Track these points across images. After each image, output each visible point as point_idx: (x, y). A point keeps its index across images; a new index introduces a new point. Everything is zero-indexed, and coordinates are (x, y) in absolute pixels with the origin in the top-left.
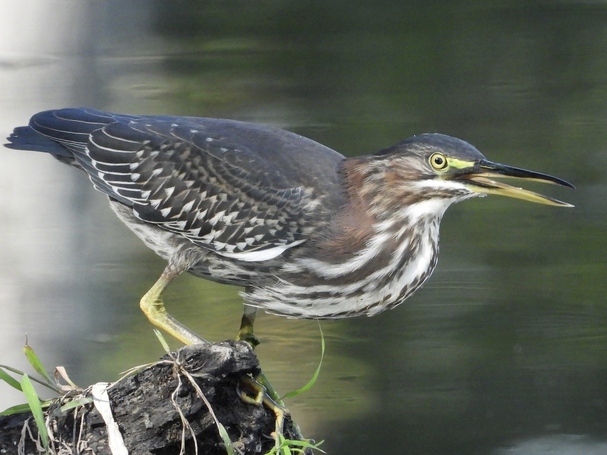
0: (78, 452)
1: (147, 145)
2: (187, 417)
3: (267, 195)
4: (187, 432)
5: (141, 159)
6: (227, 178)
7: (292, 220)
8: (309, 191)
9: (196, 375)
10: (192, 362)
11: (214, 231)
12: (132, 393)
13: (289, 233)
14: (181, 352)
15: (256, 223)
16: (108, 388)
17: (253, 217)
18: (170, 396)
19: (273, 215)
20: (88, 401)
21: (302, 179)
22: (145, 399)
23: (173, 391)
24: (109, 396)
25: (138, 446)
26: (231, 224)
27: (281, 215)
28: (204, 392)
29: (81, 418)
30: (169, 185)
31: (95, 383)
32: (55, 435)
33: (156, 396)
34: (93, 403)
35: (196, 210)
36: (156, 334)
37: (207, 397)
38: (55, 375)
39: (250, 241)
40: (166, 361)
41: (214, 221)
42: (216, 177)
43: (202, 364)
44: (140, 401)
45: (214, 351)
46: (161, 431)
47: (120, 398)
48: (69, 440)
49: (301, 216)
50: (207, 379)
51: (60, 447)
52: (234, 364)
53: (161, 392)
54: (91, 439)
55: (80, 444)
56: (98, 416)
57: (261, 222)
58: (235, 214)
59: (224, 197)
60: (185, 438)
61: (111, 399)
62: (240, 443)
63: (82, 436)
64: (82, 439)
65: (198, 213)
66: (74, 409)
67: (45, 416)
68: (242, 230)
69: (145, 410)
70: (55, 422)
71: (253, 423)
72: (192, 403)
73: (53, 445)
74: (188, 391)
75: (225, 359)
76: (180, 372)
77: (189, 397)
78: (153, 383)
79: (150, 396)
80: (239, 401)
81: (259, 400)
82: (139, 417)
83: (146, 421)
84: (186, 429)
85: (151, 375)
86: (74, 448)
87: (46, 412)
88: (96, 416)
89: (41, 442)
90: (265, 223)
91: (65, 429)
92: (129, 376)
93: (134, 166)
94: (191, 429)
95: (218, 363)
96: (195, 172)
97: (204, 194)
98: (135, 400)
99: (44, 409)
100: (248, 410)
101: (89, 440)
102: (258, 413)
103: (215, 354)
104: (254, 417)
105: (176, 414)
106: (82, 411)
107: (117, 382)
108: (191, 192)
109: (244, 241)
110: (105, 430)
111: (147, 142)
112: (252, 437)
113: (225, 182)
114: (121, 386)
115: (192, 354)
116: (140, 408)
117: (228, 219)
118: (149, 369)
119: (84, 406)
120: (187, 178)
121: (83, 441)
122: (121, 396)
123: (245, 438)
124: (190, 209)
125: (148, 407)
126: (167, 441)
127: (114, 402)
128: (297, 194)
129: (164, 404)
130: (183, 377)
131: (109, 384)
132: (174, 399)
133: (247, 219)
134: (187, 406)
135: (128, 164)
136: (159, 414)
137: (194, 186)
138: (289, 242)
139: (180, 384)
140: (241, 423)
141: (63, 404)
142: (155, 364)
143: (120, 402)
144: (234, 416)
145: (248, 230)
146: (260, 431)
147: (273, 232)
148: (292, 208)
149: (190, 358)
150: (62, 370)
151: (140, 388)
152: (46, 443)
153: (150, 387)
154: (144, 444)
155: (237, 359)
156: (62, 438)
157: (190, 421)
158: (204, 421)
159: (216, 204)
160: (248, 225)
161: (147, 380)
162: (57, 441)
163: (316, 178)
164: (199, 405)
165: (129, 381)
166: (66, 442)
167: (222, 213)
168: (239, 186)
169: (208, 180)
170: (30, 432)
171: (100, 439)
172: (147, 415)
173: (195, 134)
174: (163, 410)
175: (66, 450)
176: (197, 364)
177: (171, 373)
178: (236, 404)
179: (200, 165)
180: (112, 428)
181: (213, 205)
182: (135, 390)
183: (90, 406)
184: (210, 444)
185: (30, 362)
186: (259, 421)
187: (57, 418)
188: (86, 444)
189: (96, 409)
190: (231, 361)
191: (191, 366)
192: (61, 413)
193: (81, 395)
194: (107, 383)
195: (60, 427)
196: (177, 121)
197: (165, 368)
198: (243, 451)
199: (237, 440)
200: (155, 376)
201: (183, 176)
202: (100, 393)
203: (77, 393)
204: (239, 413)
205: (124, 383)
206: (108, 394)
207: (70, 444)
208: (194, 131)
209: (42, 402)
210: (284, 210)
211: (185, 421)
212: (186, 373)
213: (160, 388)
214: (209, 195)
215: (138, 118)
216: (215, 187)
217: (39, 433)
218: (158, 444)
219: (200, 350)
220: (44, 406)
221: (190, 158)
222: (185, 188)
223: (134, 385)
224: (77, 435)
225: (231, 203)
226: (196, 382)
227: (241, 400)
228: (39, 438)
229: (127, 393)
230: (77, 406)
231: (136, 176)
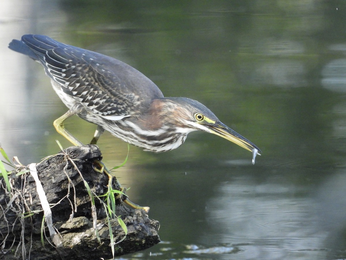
0: (24, 194)
1: (71, 62)
2: (70, 178)
3: (119, 95)
4: (71, 184)
5: (67, 68)
6: (102, 84)
7: (128, 107)
8: (137, 97)
9: (74, 160)
10: (73, 154)
11: (94, 105)
12: (47, 168)
13: (126, 111)
14: (68, 150)
15: (113, 106)
16: (36, 166)
17: (112, 103)
18: (63, 169)
19: (121, 103)
20: (27, 171)
21: (134, 91)
22: (52, 170)
23: (64, 167)
24: (37, 169)
25: (50, 191)
26: (102, 104)
27: (124, 104)
28: (78, 167)
29: (24, 179)
30: (77, 82)
31: (30, 164)
32: (13, 186)
33: (57, 169)
34: (30, 172)
35: (88, 95)
36: (57, 142)
37: (79, 169)
38: (13, 160)
39: (109, 112)
40: (61, 154)
41: (95, 101)
42: (98, 83)
43: (77, 155)
44: (50, 171)
45: (82, 149)
46: (59, 184)
47: (41, 170)
48: (19, 188)
49: (133, 106)
50: (79, 161)
51: (16, 192)
52: (91, 155)
53: (59, 167)
54: (29, 188)
55: (24, 190)
56: (32, 178)
57: (115, 105)
58: (104, 100)
59: (101, 92)
60: (70, 187)
61: (37, 170)
62: (94, 189)
63: (25, 186)
64: (25, 188)
65: (88, 97)
66: (22, 175)
67: (9, 178)
68: (106, 107)
69: (52, 175)
70: (13, 181)
71: (99, 180)
72: (73, 172)
73: (12, 191)
74: (71, 167)
75: (87, 153)
76: (67, 159)
77: (71, 169)
78: (55, 163)
79: (54, 169)
80: (93, 171)
81: (102, 171)
82: (50, 178)
83: (53, 180)
84: (70, 183)
85: (55, 160)
86: (21, 192)
87: (9, 177)
88: (31, 178)
89: (7, 189)
90: (117, 106)
91: (18, 184)
92: (45, 160)
93: (64, 70)
94: (72, 183)
95: (84, 154)
96: (89, 79)
97: (92, 89)
98: (48, 171)
99: (9, 175)
100: (97, 175)
101: (28, 188)
102: (101, 176)
103: (82, 150)
104: (100, 178)
105: (66, 177)
106: (25, 175)
107: (40, 163)
108: (86, 87)
109: (107, 112)
110: (35, 184)
111: (71, 61)
112: (99, 186)
113: (101, 86)
114: (42, 165)
115: (73, 151)
116: (50, 174)
117: (101, 102)
118: (54, 157)
119: (26, 174)
120: (86, 81)
121: (26, 189)
122: (42, 169)
123: (96, 187)
124: (85, 94)
125: (54, 174)
126: (62, 188)
127: (39, 172)
128: (132, 96)
129: (60, 172)
130: (69, 161)
131: (37, 164)
132: (65, 170)
133: (109, 103)
134: (71, 173)
135: (61, 69)
136: (58, 177)
137: (88, 85)
138: (126, 115)
139: (67, 163)
140: (94, 180)
141: (17, 173)
142: (56, 155)
143: (41, 172)
144: (91, 177)
145: (109, 108)
146: (102, 184)
147: (120, 110)
148: (129, 102)
149: (72, 152)
150: (16, 158)
151: (50, 166)
152: (9, 190)
153: (54, 165)
154: (52, 190)
155: (92, 152)
156: (17, 188)
157: (72, 180)
158: (78, 180)
159: (97, 94)
160: (109, 106)
161: (53, 162)
162: (14, 189)
163: (141, 92)
164: (76, 173)
165: (45, 163)
166: (18, 189)
167: (99, 99)
168: (107, 89)
169: (95, 84)
170: (2, 185)
171: (33, 188)
172: (53, 177)
173: (92, 61)
174: (60, 175)
175: (18, 193)
176: (75, 155)
177: (64, 159)
178: (92, 172)
179: (92, 76)
180: (38, 183)
181: (95, 94)
182: (48, 166)
183: (29, 174)
184: (80, 189)
185: (2, 155)
186: (102, 179)
187: (14, 179)
188: (27, 190)
189: (31, 175)
190: (90, 154)
191: (72, 156)
192: (16, 177)
193: (24, 169)
194: (36, 164)
195: (16, 183)
196: (85, 53)
197: (61, 157)
198: (95, 192)
199: (93, 188)
200: (57, 160)
201: (84, 79)
202: (33, 168)
203: (23, 168)
204: (93, 176)
205: (43, 164)
206: (36, 168)
207: (20, 190)
208: (92, 59)
209: (8, 172)
210: (126, 102)
211: (70, 180)
212: (70, 159)
213: (59, 166)
214: (94, 90)
215: (69, 47)
216: (97, 87)
217: (6, 185)
218: (58, 190)
219: (76, 149)
220: (8, 174)
221: (88, 72)
222: (84, 85)
223: (47, 164)
224: (23, 186)
225: (103, 95)
226: (74, 163)
227: (94, 170)
228: (6, 187)
229: (45, 168)
230: (23, 173)
231: (64, 75)
